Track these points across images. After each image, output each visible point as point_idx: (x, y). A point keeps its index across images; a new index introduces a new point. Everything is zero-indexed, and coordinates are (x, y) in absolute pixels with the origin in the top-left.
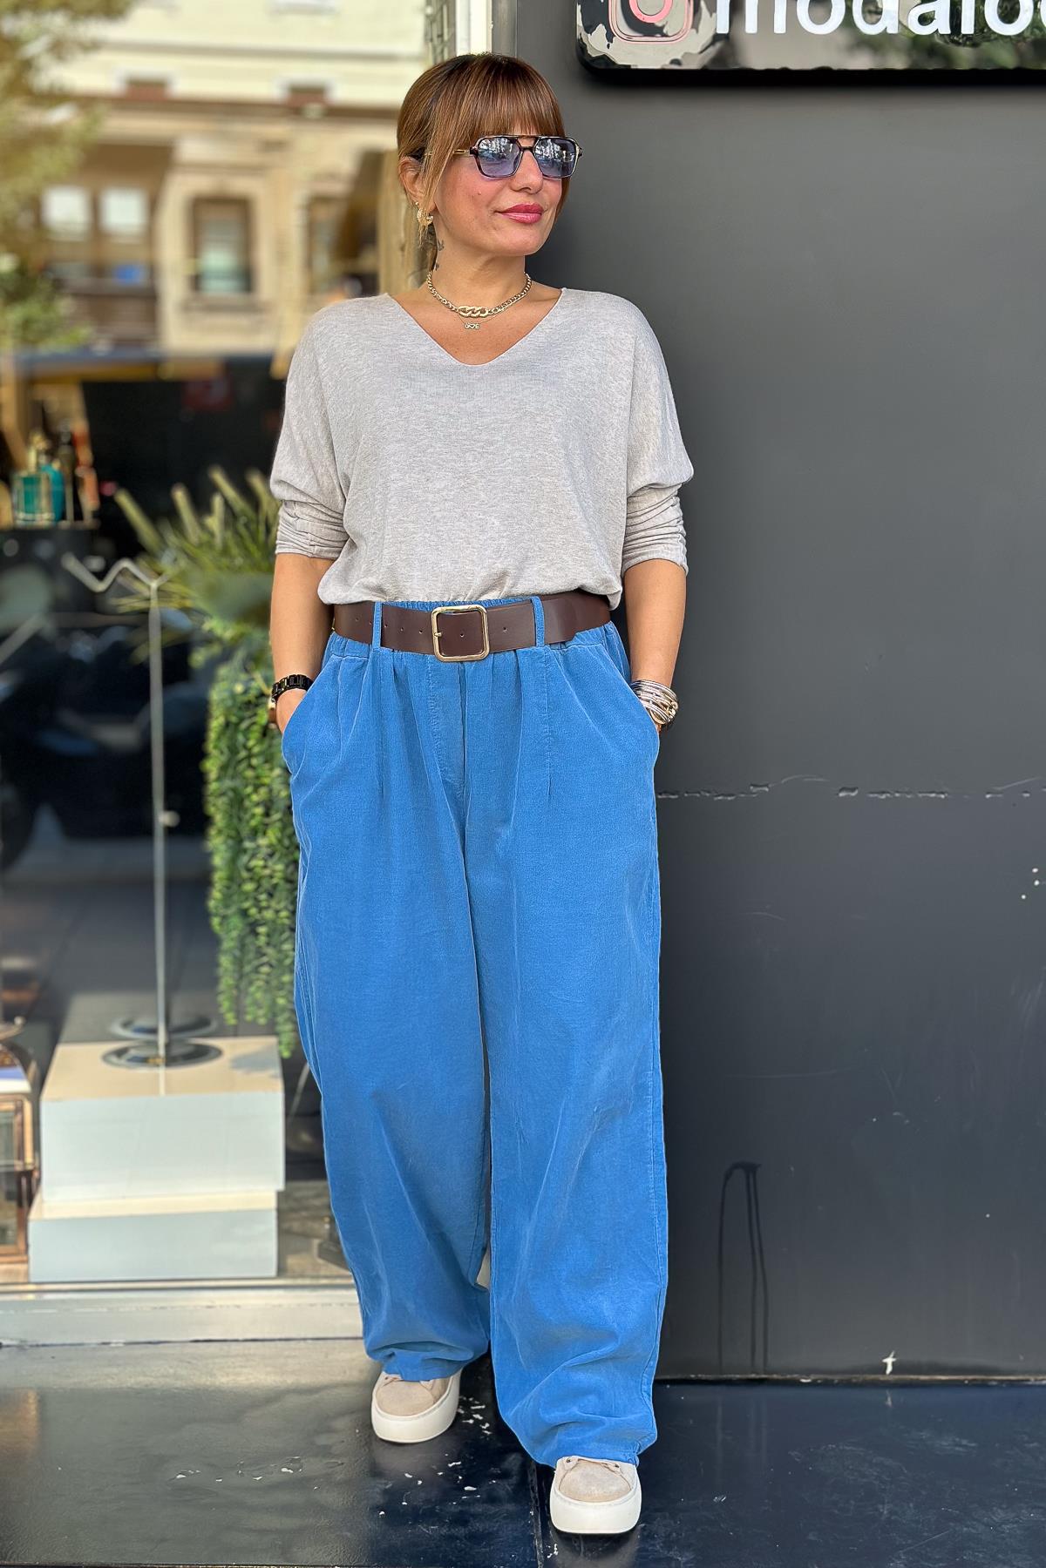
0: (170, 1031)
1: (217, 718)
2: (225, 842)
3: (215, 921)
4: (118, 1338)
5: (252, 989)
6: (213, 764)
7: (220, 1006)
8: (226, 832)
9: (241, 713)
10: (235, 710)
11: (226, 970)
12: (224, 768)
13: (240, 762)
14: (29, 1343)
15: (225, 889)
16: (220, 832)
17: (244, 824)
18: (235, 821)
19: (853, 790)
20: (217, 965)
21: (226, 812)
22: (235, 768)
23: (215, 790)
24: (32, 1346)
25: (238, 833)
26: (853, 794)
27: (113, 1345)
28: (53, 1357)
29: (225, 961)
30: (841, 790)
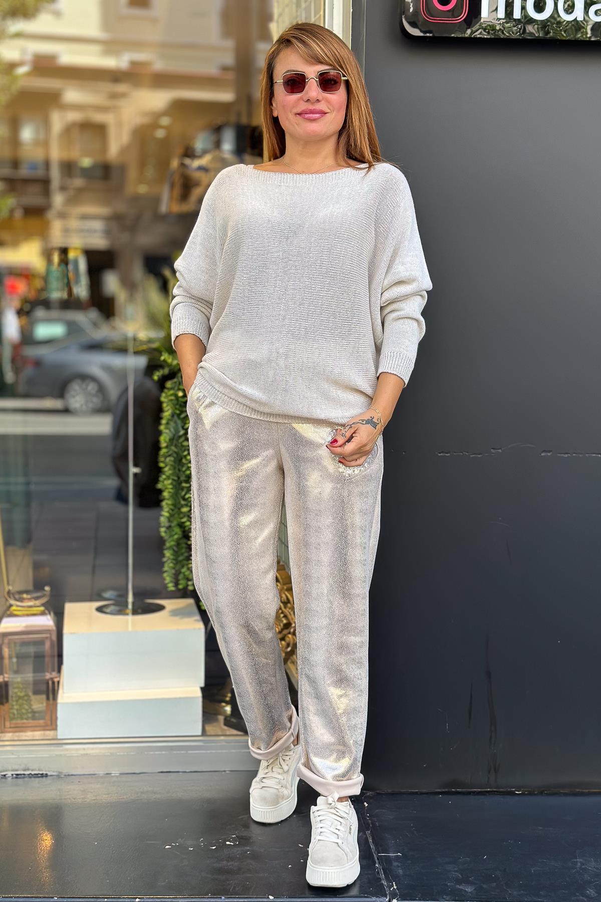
0: (135, 595)
1: (167, 411)
2: (171, 484)
3: (163, 530)
4: (115, 772)
5: (184, 570)
6: (165, 437)
7: (164, 579)
8: (172, 477)
9: (180, 409)
10: (177, 407)
11: (169, 559)
12: (171, 440)
13: (180, 437)
14: (64, 774)
15: (171, 511)
16: (168, 478)
17: (182, 473)
18: (177, 471)
19: (549, 452)
20: (163, 556)
21: (172, 465)
22: (177, 441)
23: (164, 453)
24: (65, 775)
25: (179, 478)
26: (549, 454)
27: (113, 775)
28: (79, 782)
29: (168, 554)
30: (544, 451)
